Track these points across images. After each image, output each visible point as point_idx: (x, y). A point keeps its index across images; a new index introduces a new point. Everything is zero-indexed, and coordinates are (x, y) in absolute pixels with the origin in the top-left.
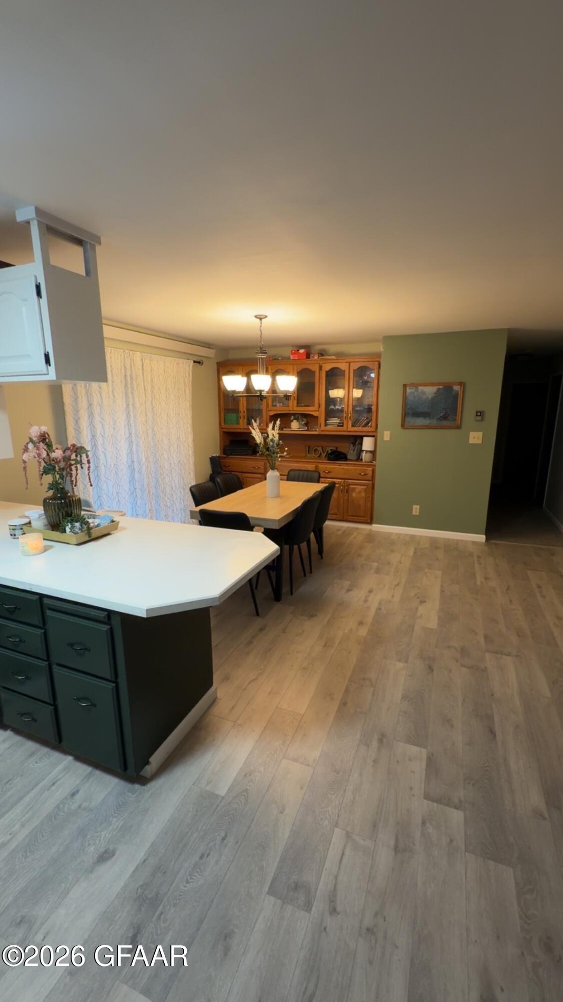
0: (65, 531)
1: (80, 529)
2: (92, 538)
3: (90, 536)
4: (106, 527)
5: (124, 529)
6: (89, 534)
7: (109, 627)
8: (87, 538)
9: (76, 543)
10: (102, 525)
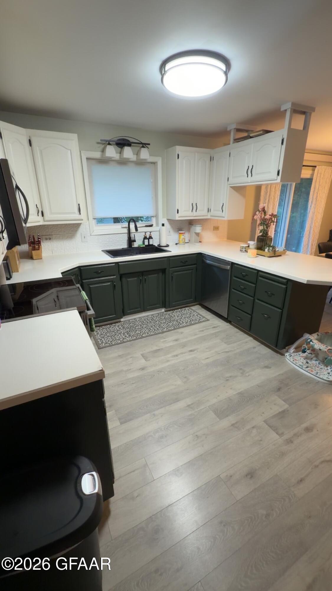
0: (264, 251)
1: (271, 250)
2: (275, 255)
3: (275, 254)
4: (281, 252)
5: (287, 255)
6: (275, 253)
7: (286, 286)
8: (273, 255)
9: (269, 256)
10: (280, 251)
